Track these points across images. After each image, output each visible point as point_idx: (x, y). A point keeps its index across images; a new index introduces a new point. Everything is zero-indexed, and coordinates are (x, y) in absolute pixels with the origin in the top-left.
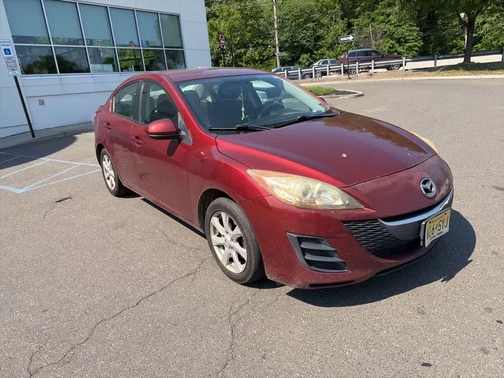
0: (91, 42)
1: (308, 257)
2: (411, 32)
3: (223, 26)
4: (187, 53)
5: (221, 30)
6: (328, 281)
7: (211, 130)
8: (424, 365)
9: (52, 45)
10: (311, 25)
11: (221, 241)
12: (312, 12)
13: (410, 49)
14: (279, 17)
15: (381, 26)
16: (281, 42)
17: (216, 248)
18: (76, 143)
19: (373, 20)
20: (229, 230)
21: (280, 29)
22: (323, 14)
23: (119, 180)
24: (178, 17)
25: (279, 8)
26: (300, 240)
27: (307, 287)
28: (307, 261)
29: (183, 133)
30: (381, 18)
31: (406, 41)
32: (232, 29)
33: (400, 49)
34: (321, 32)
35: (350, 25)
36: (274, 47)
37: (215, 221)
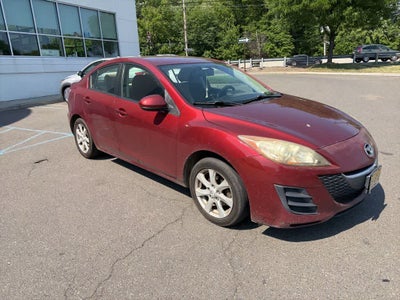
0: (42, 30)
1: (291, 203)
2: (286, 38)
3: (147, 24)
4: (120, 44)
5: (146, 28)
6: (304, 221)
7: (195, 104)
8: (384, 281)
9: (8, 31)
10: (212, 28)
11: (205, 192)
12: (213, 19)
13: (285, 51)
14: (188, 20)
15: (264, 32)
16: (189, 41)
17: (199, 199)
18: (32, 115)
19: (258, 28)
20: (215, 184)
21: (189, 29)
22: (222, 20)
23: (94, 145)
24: (114, 15)
25: (187, 14)
26: (286, 190)
27: (288, 227)
28: (290, 206)
29: (170, 106)
30: (264, 27)
31: (282, 45)
32: (155, 28)
33: (278, 51)
34: (219, 34)
35: (241, 30)
36: (184, 44)
37: (201, 177)
